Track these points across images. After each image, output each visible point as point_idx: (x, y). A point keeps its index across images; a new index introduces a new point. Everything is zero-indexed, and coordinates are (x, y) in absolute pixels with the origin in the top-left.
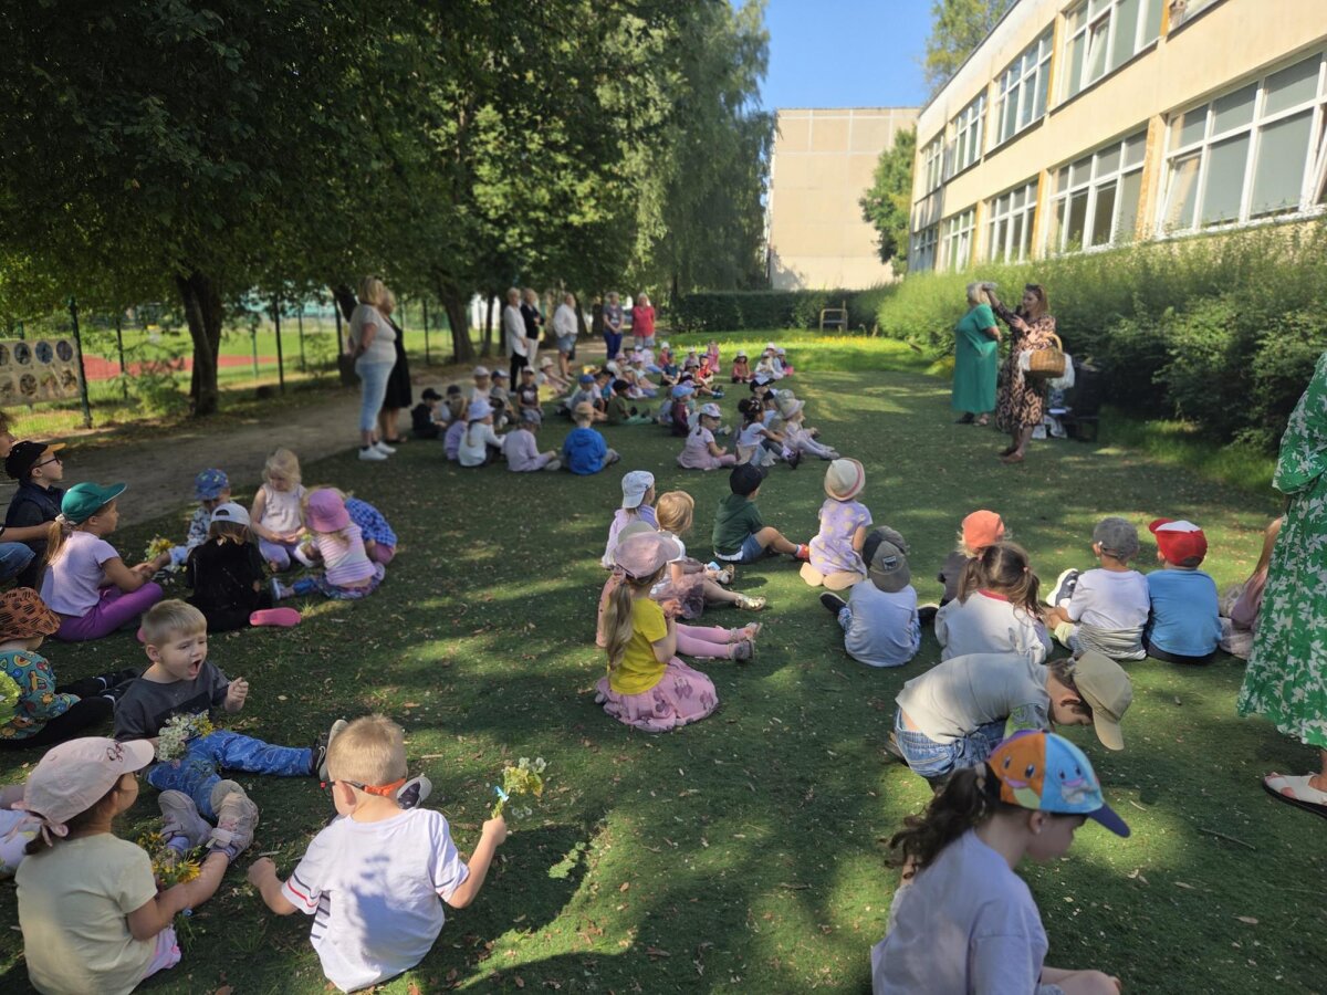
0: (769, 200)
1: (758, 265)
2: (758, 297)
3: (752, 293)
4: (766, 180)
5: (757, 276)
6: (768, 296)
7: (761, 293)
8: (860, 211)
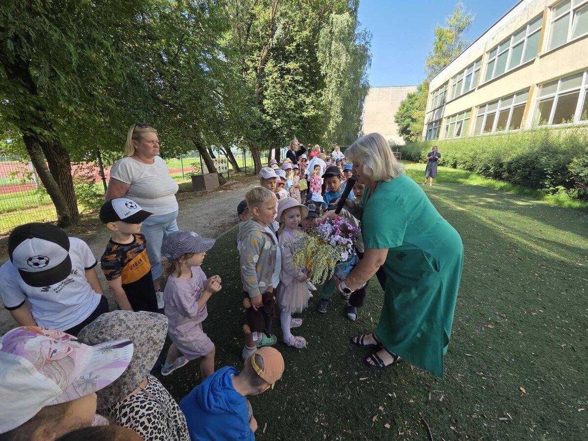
8: (394, 119)
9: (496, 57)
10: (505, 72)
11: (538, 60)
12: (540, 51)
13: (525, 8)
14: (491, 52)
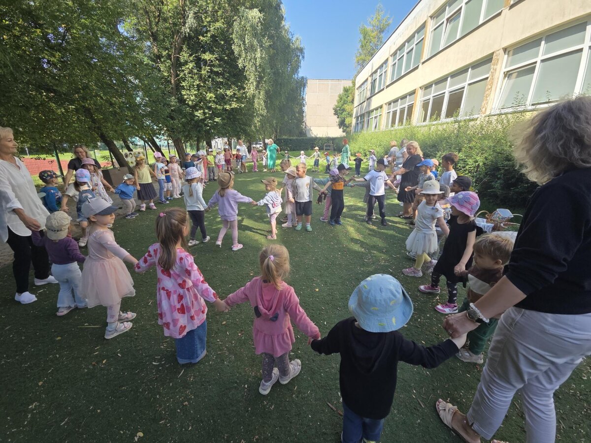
0: (305, 109)
1: (302, 130)
2: (303, 139)
3: (301, 138)
4: (304, 102)
5: (302, 133)
6: (306, 139)
7: (304, 138)
8: (333, 112)
9: (397, 60)
10: (402, 75)
11: (420, 66)
12: (422, 58)
13: (415, 17)
14: (394, 56)
